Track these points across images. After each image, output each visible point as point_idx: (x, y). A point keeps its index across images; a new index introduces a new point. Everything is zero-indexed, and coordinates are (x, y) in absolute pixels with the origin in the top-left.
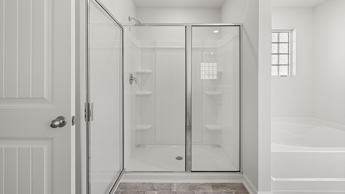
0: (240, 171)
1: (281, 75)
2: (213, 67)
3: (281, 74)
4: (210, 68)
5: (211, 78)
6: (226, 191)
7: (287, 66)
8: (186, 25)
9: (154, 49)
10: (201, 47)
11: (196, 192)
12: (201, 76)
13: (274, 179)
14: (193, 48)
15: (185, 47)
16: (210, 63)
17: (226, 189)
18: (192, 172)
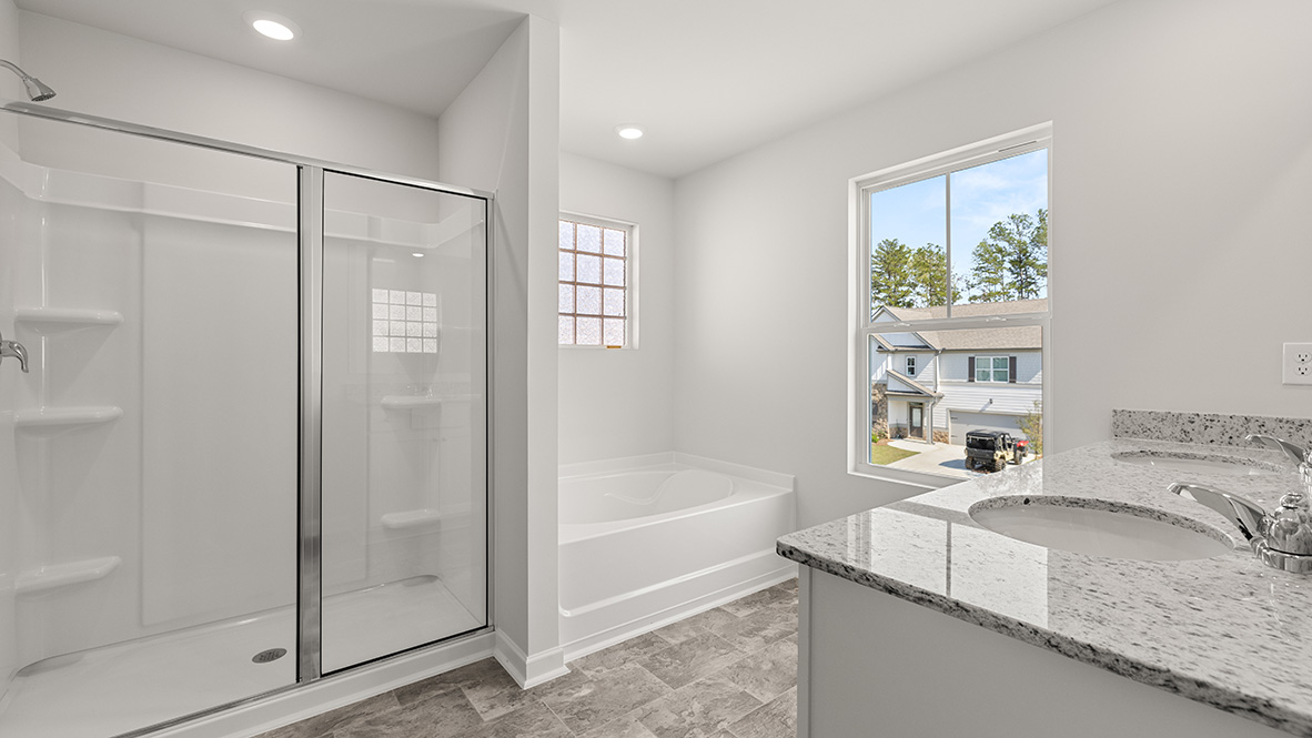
0: (486, 626)
1: (610, 344)
2: (422, 306)
3: (609, 340)
4: (410, 309)
5: (414, 347)
6: (442, 691)
7: (622, 320)
8: (300, 162)
9: (137, 221)
10: (366, 239)
11: (336, 733)
12: (374, 339)
13: (567, 614)
14: (328, 237)
15: (296, 231)
16: (409, 294)
17: (442, 688)
18: (322, 676)
